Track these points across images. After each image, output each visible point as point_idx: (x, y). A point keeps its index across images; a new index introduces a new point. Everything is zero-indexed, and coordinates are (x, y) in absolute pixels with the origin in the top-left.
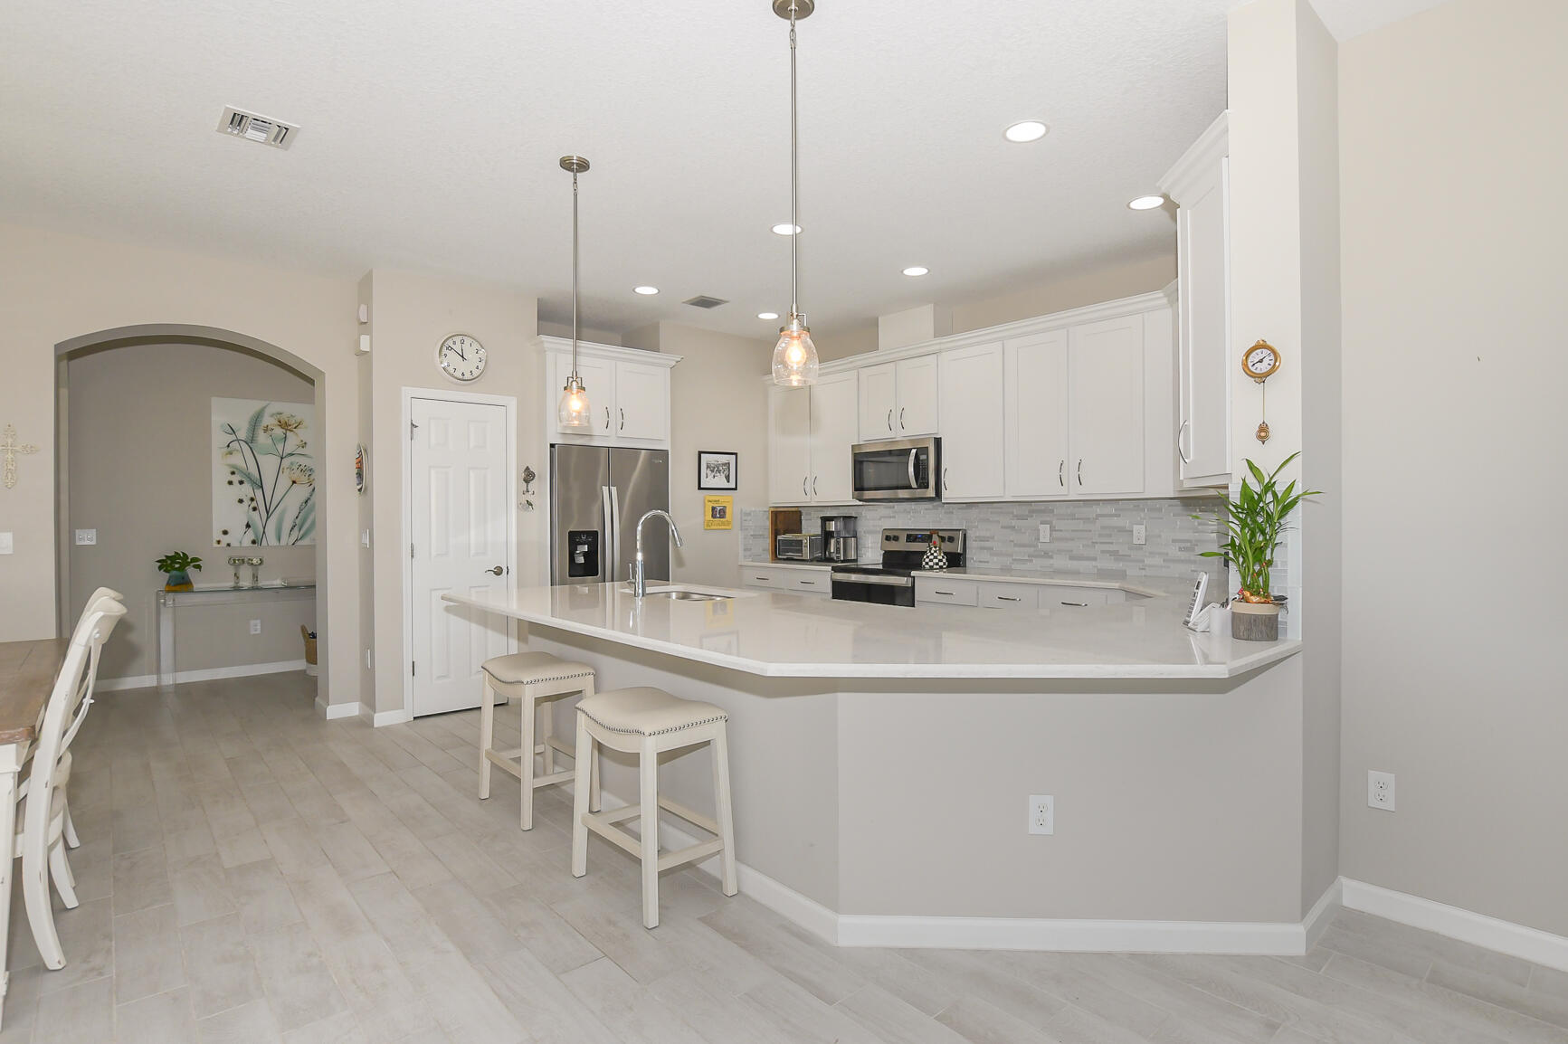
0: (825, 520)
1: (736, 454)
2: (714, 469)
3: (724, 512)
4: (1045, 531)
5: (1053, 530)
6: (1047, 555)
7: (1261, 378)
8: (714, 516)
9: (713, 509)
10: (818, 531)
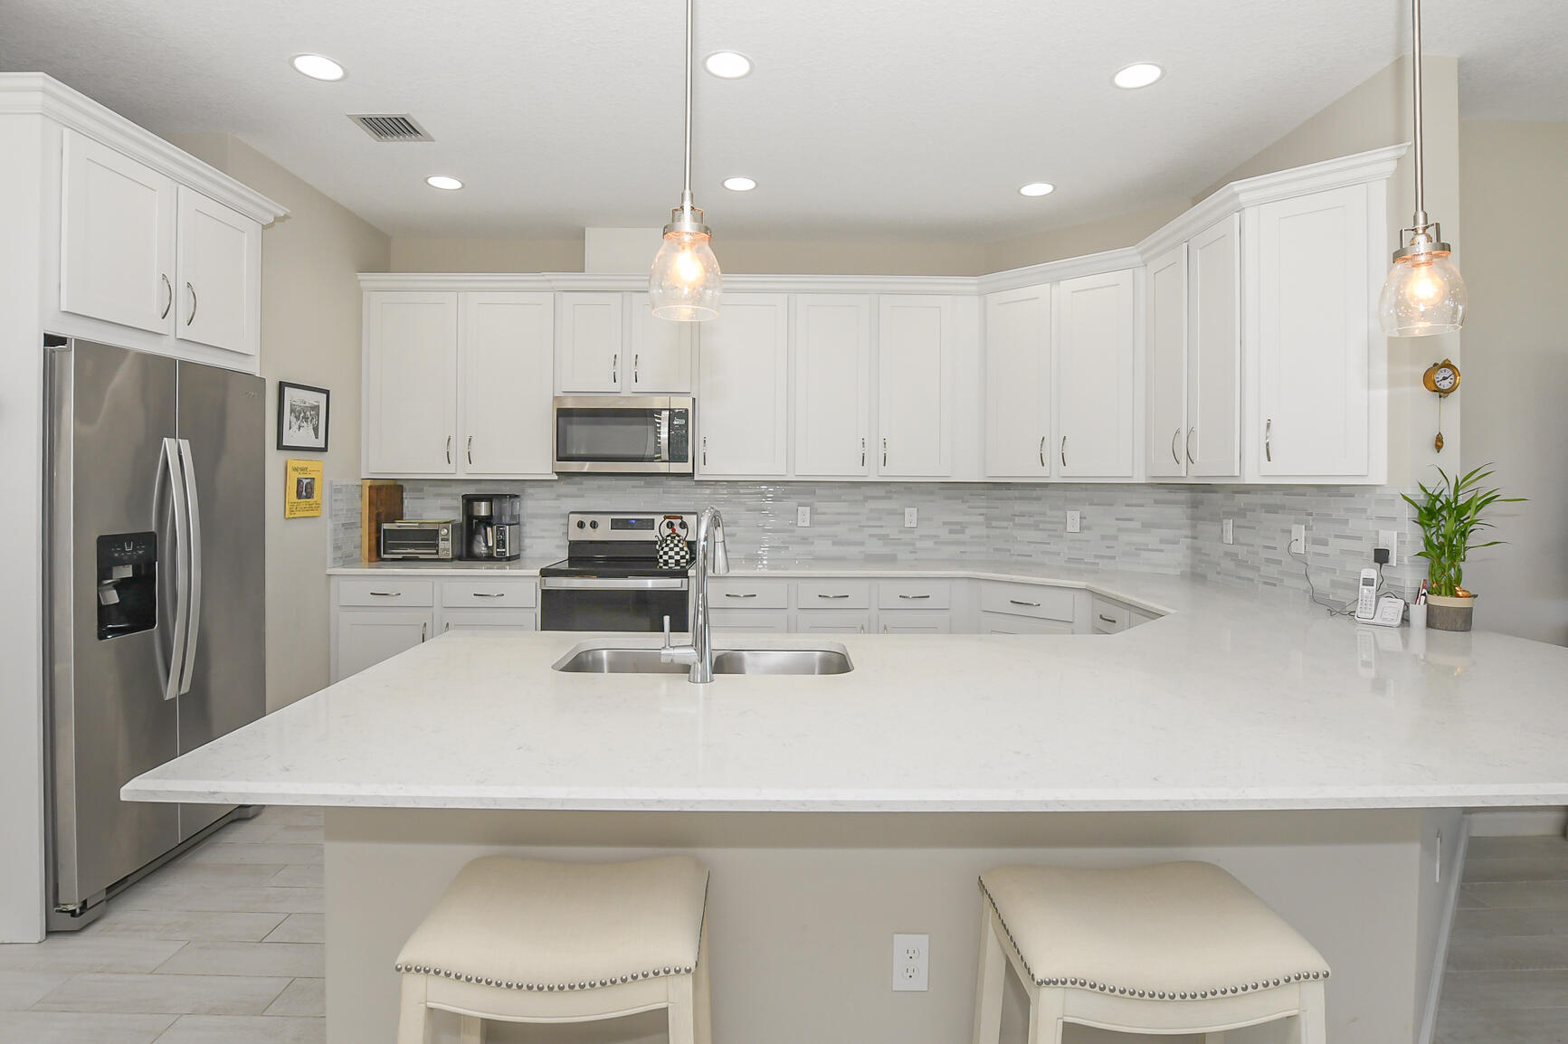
0: (469, 501)
1: (327, 392)
2: (303, 414)
3: (312, 488)
4: (804, 515)
5: (812, 512)
6: (805, 540)
7: (1443, 393)
8: (299, 495)
9: (299, 481)
10: (458, 516)
